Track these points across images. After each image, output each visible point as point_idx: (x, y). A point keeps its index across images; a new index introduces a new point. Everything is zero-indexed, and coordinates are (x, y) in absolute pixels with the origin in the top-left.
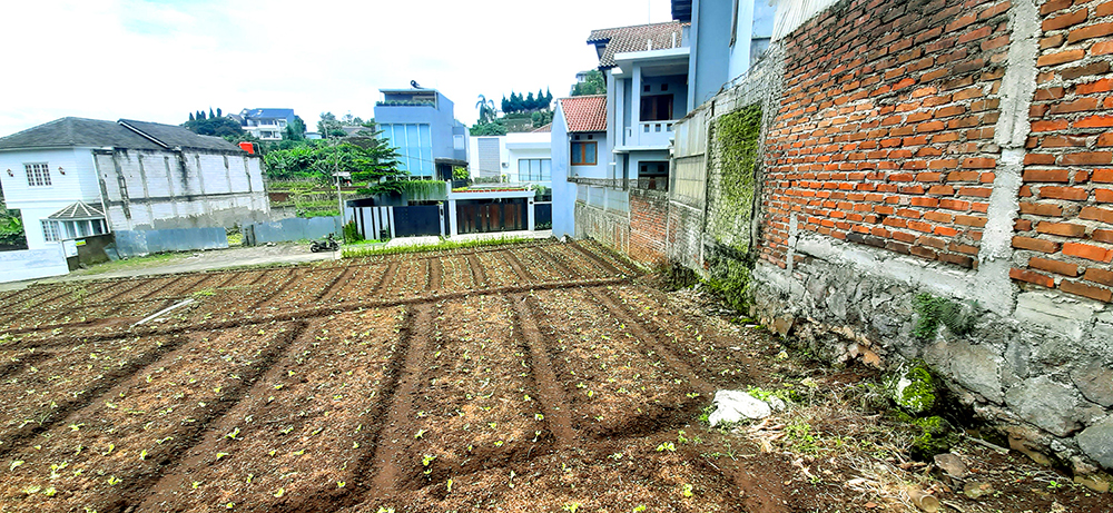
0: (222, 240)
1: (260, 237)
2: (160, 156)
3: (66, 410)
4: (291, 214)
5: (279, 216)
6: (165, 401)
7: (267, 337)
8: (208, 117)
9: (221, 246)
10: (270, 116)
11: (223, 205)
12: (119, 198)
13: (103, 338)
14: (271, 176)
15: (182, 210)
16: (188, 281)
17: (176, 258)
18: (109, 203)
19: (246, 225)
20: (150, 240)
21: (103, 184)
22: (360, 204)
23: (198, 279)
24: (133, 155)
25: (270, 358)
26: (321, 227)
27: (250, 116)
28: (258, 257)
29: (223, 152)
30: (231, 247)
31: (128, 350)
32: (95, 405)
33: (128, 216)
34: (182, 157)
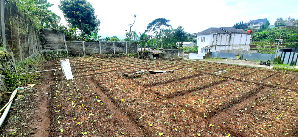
0: (234, 57)
1: (244, 58)
2: (226, 35)
3: (205, 87)
4: (255, 52)
5: (252, 52)
6: (224, 94)
7: (251, 88)
8: (239, 24)
9: (233, 58)
11: (237, 48)
12: (215, 45)
14: (252, 40)
15: (227, 48)
16: (223, 66)
17: (222, 60)
18: (213, 46)
19: (242, 54)
20: (218, 55)
21: (213, 42)
22: (285, 50)
23: (226, 66)
24: (221, 35)
27: (251, 23)
28: (242, 63)
29: (241, 33)
30: (236, 59)
33: (216, 49)
34: (231, 35)
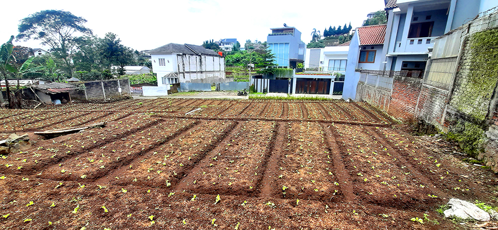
0: (210, 88)
1: (221, 88)
2: (194, 56)
3: (169, 138)
4: (232, 80)
5: (228, 81)
6: (195, 142)
7: (226, 125)
8: (209, 43)
9: (209, 90)
10: (228, 42)
11: (211, 75)
12: (182, 71)
13: (178, 117)
14: (227, 65)
15: (199, 76)
16: (199, 102)
17: (195, 93)
18: (180, 73)
19: (218, 83)
20: (190, 86)
21: (179, 66)
22: (257, 77)
23: (202, 102)
24: (187, 56)
25: (226, 133)
26: (242, 86)
27: (222, 42)
28: (220, 96)
29: (213, 55)
30: (212, 91)
31: (185, 123)
32: (176, 139)
33: (184, 78)
34: (201, 57)
